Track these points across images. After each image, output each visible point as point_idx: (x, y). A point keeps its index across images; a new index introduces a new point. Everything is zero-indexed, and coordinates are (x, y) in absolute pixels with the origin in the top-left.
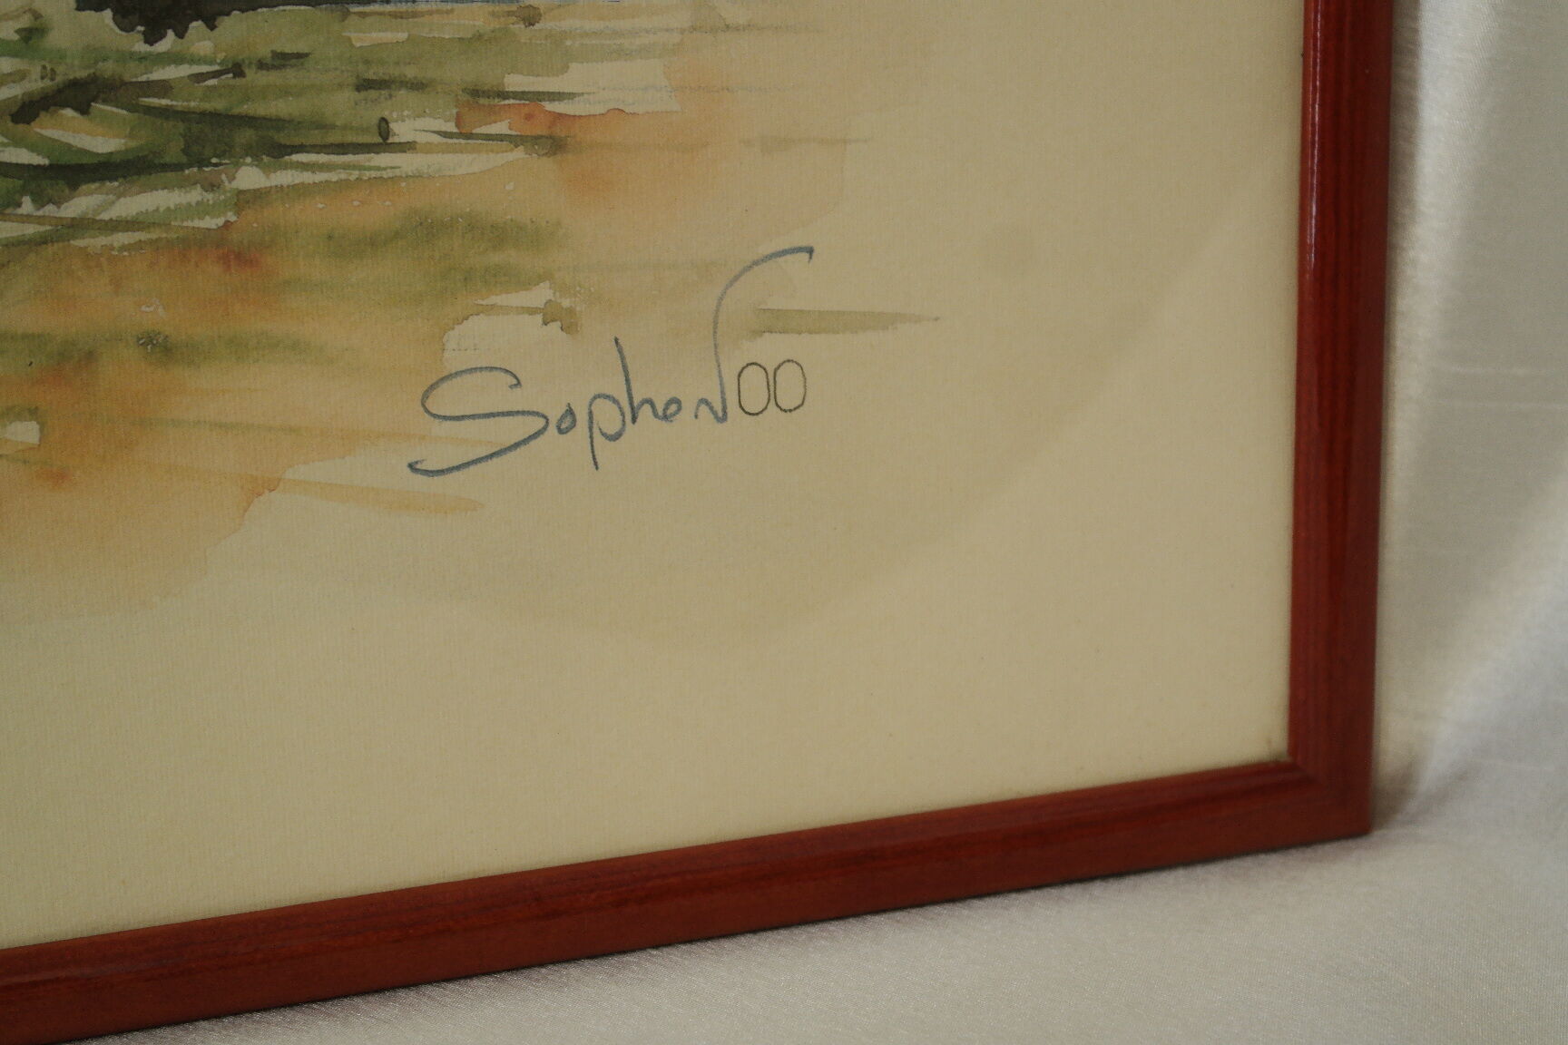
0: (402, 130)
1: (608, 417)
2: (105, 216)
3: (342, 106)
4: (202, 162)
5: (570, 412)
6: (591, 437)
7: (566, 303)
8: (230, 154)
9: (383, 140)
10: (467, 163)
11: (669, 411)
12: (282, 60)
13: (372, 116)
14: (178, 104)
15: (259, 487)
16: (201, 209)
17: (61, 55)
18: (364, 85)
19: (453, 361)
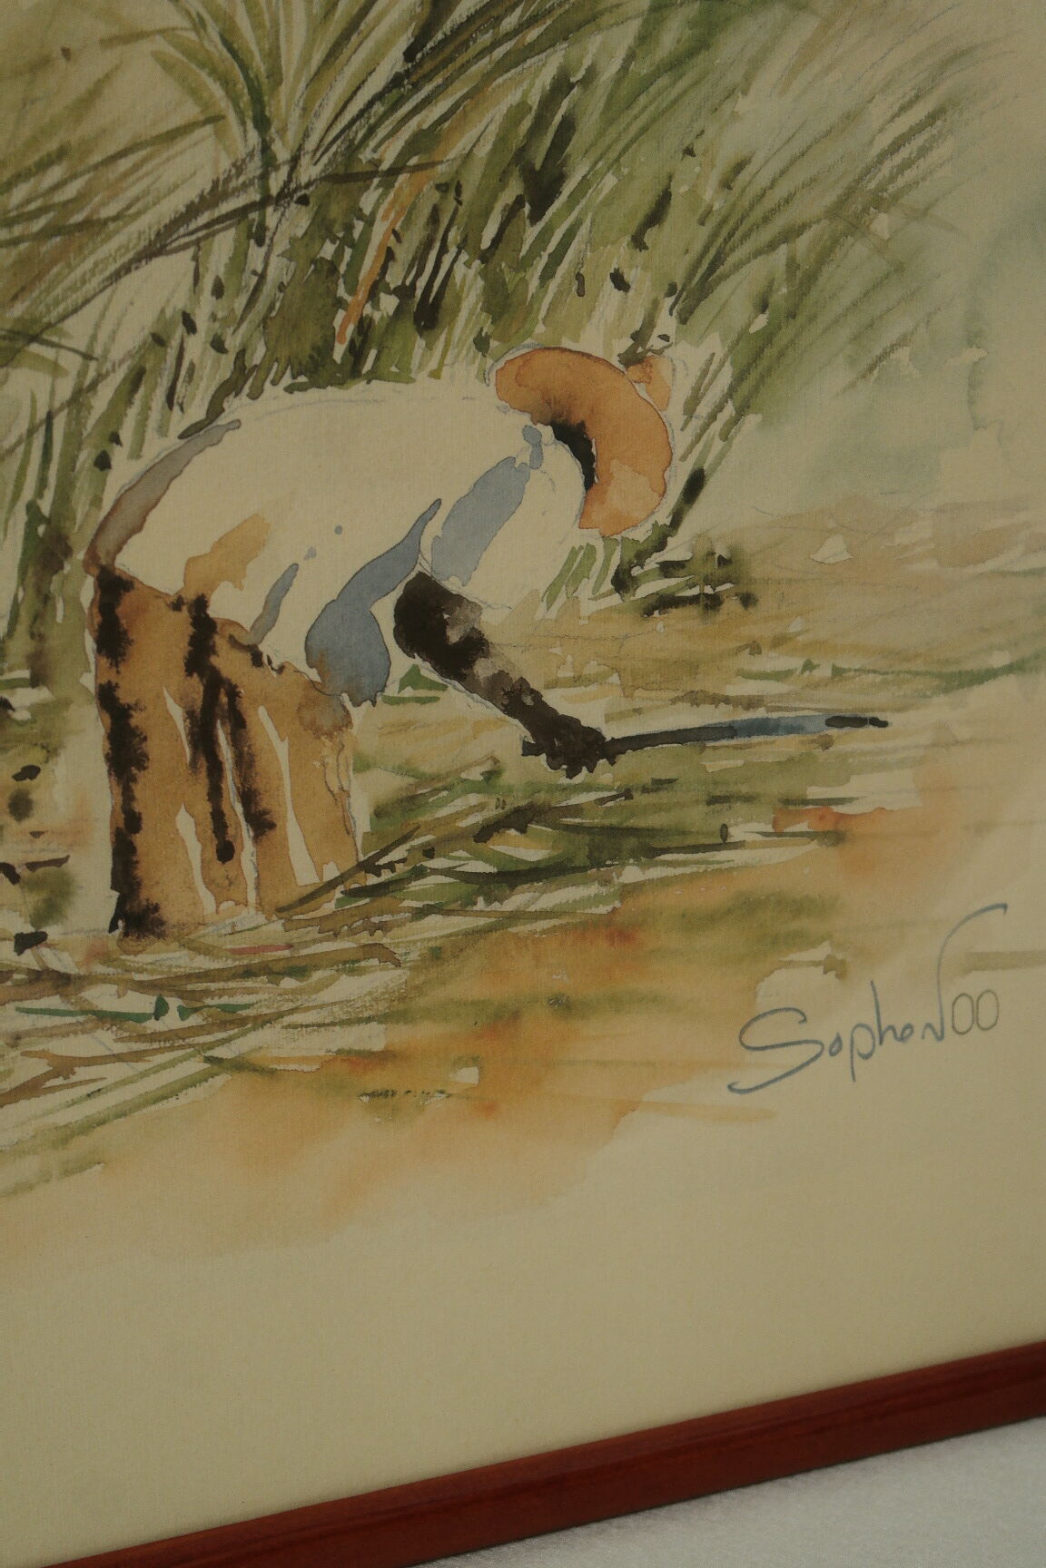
0: (736, 834)
1: (864, 1041)
2: (532, 908)
3: (697, 818)
4: (599, 864)
5: (838, 1039)
6: (852, 1057)
7: (840, 956)
8: (619, 857)
9: (724, 841)
10: (778, 854)
11: (904, 1035)
12: (659, 785)
13: (716, 824)
14: (586, 821)
15: (625, 1108)
16: (598, 900)
17: (510, 790)
18: (713, 800)
19: (763, 1004)
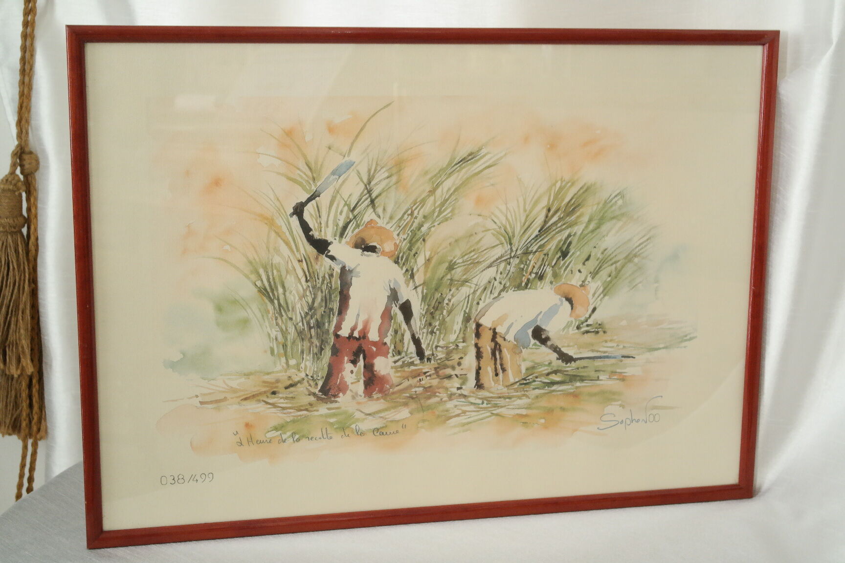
0: (601, 378)
1: (628, 422)
2: (558, 389)
3: (593, 374)
4: (571, 382)
5: (622, 421)
6: (625, 425)
7: (623, 404)
8: (575, 380)
9: (598, 379)
10: (610, 382)
11: (638, 421)
12: (584, 367)
13: (597, 376)
14: (569, 373)
15: (575, 430)
16: (571, 389)
17: (553, 366)
18: (596, 371)
19: (605, 413)
